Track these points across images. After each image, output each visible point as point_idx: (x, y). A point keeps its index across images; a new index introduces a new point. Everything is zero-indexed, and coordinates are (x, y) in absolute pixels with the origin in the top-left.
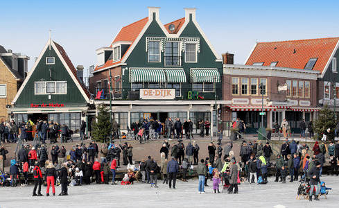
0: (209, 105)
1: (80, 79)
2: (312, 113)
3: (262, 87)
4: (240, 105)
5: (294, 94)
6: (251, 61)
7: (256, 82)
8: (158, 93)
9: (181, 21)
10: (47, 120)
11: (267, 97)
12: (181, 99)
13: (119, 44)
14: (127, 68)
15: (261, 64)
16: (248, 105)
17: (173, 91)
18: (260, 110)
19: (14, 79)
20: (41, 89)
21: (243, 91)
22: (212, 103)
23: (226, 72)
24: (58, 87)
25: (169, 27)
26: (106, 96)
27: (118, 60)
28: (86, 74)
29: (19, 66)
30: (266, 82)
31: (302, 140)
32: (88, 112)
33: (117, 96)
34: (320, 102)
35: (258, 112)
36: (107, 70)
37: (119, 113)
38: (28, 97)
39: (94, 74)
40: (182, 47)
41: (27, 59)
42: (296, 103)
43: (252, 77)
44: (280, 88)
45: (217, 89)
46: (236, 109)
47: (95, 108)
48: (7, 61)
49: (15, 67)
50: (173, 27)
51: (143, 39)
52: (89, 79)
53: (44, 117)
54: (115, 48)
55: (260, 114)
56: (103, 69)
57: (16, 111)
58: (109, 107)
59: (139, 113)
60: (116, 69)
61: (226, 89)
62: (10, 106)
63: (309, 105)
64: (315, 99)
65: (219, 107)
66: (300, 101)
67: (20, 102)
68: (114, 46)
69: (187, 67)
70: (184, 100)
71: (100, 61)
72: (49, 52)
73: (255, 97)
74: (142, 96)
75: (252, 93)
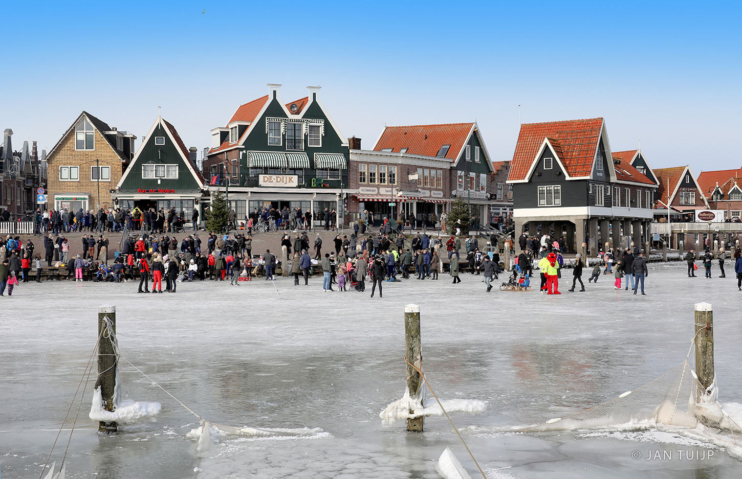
0: (335, 194)
1: (193, 162)
2: (445, 205)
3: (392, 176)
4: (368, 195)
5: (425, 183)
6: (380, 146)
7: (384, 170)
8: (279, 179)
9: (304, 101)
10: (155, 208)
11: (397, 186)
12: (303, 186)
13: (236, 124)
14: (244, 152)
15: (390, 150)
16: (377, 195)
17: (295, 178)
18: (389, 201)
19: (119, 160)
20: (150, 172)
21: (371, 179)
22: (338, 191)
23: (352, 157)
24: (168, 171)
25: (291, 106)
26: (221, 182)
27: (235, 142)
28: (200, 157)
29: (123, 145)
30: (395, 170)
31: (435, 234)
32: (202, 200)
33: (234, 183)
34: (454, 193)
35: (387, 202)
36: (223, 152)
37: (236, 201)
38: (134, 182)
39: (208, 157)
40: (304, 129)
41: (134, 138)
42: (427, 193)
43: (380, 164)
44: (411, 177)
45: (343, 177)
46: (364, 199)
47: (209, 195)
48: (112, 140)
49: (120, 147)
50: (295, 107)
51: (262, 120)
52: (204, 162)
53: (153, 203)
54: (232, 129)
55: (390, 204)
56: (218, 152)
57: (121, 196)
58: (225, 194)
59: (259, 201)
60: (233, 152)
61: (353, 176)
62: (115, 191)
63: (442, 196)
64: (448, 190)
65: (345, 196)
66: (432, 192)
67: (126, 187)
68: (230, 126)
69: (310, 152)
70: (307, 188)
71: (215, 142)
72: (159, 131)
73: (384, 186)
74: (261, 182)
75: (381, 182)
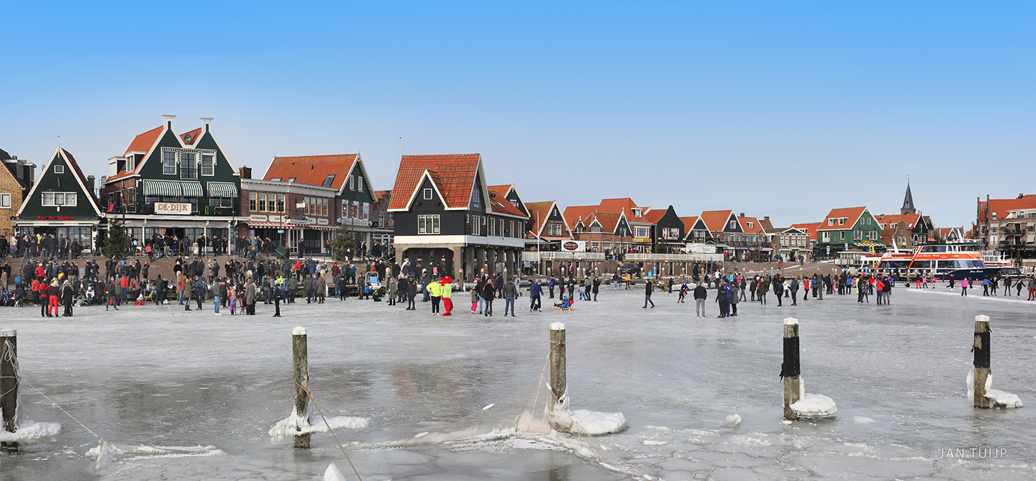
0: (227, 221)
1: (91, 190)
2: (331, 232)
3: (280, 204)
4: (258, 222)
5: (312, 211)
6: (269, 176)
7: (274, 199)
8: (174, 207)
9: (198, 131)
10: (55, 234)
11: (285, 214)
12: (197, 214)
13: (132, 154)
14: (141, 180)
15: (279, 180)
16: (266, 223)
17: (189, 206)
18: (278, 228)
19: (19, 187)
20: (49, 200)
21: (261, 207)
22: (230, 219)
23: (243, 186)
24: (67, 199)
25: (185, 137)
26: (118, 210)
27: (131, 171)
28: (98, 185)
29: (23, 173)
30: (284, 199)
31: (321, 260)
32: (99, 226)
33: (131, 211)
34: (339, 220)
35: (276, 229)
36: (120, 181)
37: (133, 228)
38: (35, 210)
39: (106, 185)
40: (198, 159)
41: (34, 166)
42: (314, 221)
43: (270, 192)
44: (299, 206)
45: (234, 205)
46: (254, 226)
47: (107, 223)
48: (12, 168)
49: (21, 175)
50: (189, 137)
51: (157, 150)
52: (101, 190)
53: (53, 230)
54: (128, 158)
55: (279, 232)
56: (115, 180)
57: (21, 223)
58: (122, 222)
59: (154, 228)
60: (130, 180)
61: (243, 204)
62: (15, 218)
63: (327, 224)
64: (333, 218)
65: (236, 224)
66: (319, 220)
67: (27, 214)
68: (127, 156)
69: (203, 181)
70: (200, 215)
71: (113, 171)
72: (58, 160)
73: (273, 214)
74: (156, 210)
75: (271, 210)
